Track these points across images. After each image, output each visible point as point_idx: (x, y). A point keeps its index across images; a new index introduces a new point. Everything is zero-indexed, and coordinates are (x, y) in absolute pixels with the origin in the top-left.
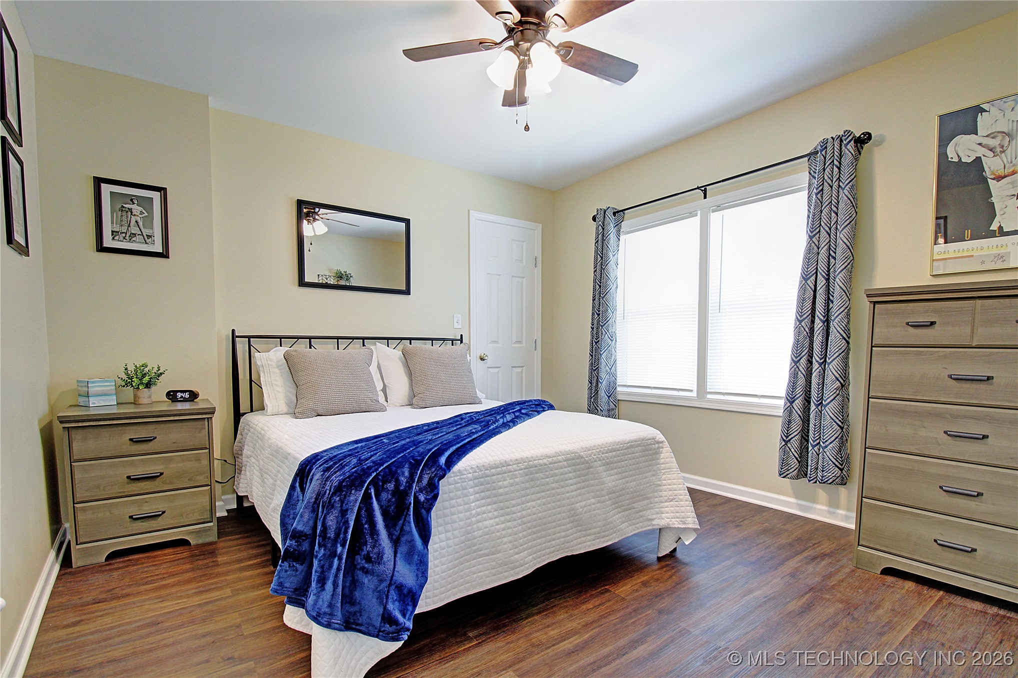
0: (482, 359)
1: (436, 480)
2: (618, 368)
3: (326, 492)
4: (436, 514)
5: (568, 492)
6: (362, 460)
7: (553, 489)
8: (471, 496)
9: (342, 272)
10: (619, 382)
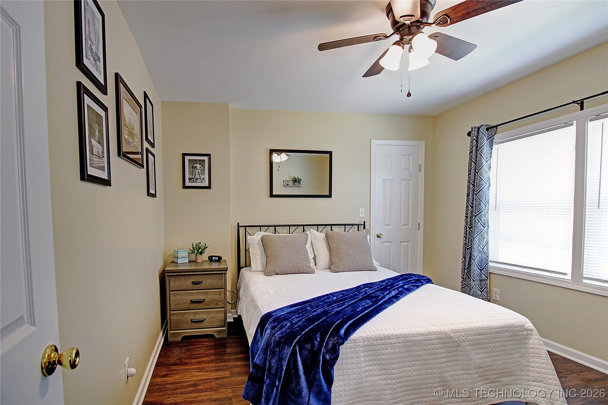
0: (378, 237)
1: (337, 346)
2: (490, 247)
3: (272, 343)
4: (338, 367)
5: (438, 364)
6: (293, 324)
7: (426, 360)
8: (362, 358)
9: (296, 178)
10: (491, 259)
